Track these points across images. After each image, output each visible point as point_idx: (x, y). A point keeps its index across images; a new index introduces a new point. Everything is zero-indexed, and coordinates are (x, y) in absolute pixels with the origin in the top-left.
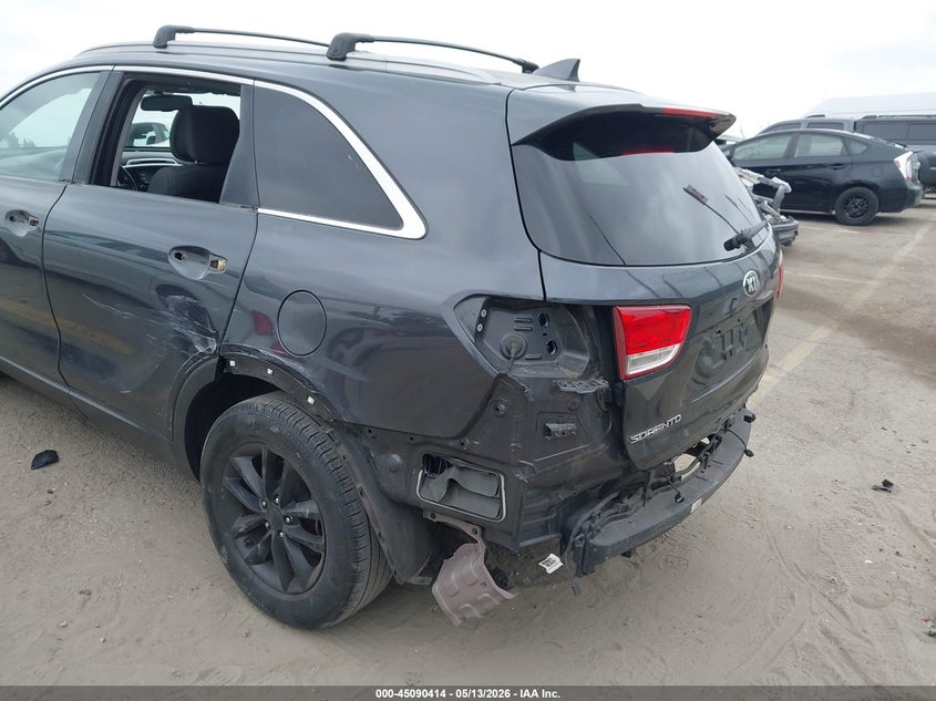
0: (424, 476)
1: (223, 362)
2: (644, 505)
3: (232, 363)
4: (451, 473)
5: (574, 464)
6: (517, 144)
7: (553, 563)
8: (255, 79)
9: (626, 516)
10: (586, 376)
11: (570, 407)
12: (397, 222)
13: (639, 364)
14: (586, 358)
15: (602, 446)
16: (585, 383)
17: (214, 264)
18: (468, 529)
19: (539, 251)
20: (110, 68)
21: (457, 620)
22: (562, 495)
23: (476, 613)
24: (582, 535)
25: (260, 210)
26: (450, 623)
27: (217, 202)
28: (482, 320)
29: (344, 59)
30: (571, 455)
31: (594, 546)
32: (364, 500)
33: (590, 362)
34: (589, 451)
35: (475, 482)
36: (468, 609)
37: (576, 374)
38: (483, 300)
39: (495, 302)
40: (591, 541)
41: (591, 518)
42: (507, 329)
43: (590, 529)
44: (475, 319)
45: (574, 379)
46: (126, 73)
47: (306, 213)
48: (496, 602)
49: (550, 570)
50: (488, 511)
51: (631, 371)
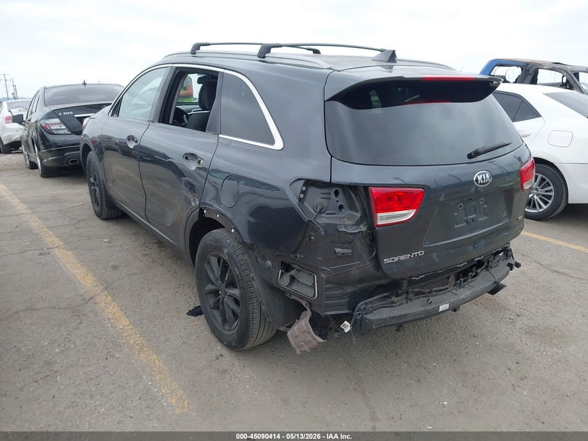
0: (282, 274)
1: (201, 211)
2: (407, 302)
3: (205, 212)
4: (293, 273)
5: (353, 272)
6: (327, 101)
7: (347, 327)
8: (225, 69)
9: (391, 307)
10: (358, 224)
11: (346, 240)
12: (272, 142)
13: (383, 218)
14: (359, 215)
15: (368, 263)
16: (355, 227)
17: (199, 162)
18: (304, 303)
19: (332, 156)
20: (171, 65)
21: (298, 352)
22: (350, 289)
23: (306, 348)
24: (360, 312)
25: (220, 136)
26: (295, 352)
27: (205, 131)
28: (302, 192)
29: (264, 57)
30: (350, 266)
31: (366, 319)
32: (254, 283)
33: (360, 217)
34: (361, 266)
35: (304, 278)
36: (302, 345)
37: (351, 223)
38: (303, 181)
39: (309, 183)
40: (365, 316)
41: (366, 303)
42: (316, 197)
43: (365, 309)
44: (299, 191)
45: (349, 225)
46: (177, 67)
47: (238, 137)
48: (314, 343)
49: (346, 331)
50: (309, 293)
51: (380, 222)
